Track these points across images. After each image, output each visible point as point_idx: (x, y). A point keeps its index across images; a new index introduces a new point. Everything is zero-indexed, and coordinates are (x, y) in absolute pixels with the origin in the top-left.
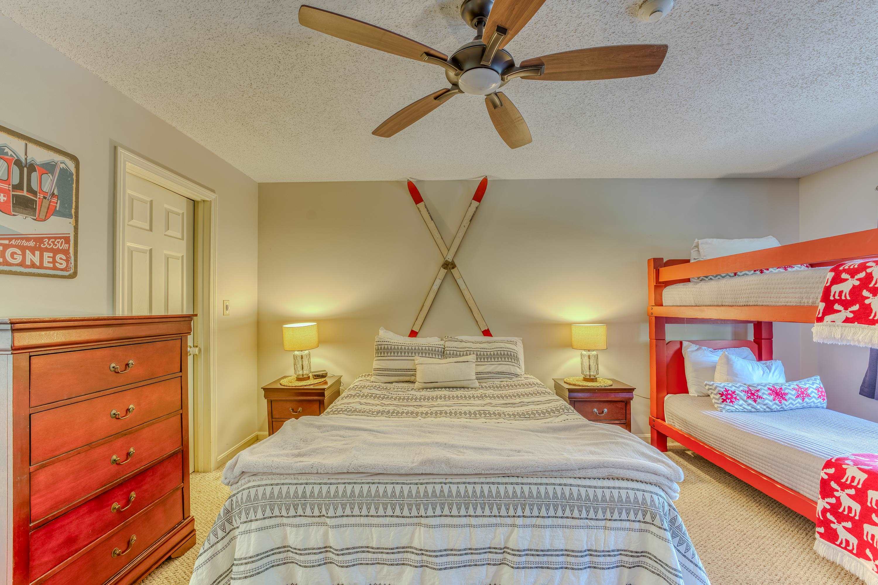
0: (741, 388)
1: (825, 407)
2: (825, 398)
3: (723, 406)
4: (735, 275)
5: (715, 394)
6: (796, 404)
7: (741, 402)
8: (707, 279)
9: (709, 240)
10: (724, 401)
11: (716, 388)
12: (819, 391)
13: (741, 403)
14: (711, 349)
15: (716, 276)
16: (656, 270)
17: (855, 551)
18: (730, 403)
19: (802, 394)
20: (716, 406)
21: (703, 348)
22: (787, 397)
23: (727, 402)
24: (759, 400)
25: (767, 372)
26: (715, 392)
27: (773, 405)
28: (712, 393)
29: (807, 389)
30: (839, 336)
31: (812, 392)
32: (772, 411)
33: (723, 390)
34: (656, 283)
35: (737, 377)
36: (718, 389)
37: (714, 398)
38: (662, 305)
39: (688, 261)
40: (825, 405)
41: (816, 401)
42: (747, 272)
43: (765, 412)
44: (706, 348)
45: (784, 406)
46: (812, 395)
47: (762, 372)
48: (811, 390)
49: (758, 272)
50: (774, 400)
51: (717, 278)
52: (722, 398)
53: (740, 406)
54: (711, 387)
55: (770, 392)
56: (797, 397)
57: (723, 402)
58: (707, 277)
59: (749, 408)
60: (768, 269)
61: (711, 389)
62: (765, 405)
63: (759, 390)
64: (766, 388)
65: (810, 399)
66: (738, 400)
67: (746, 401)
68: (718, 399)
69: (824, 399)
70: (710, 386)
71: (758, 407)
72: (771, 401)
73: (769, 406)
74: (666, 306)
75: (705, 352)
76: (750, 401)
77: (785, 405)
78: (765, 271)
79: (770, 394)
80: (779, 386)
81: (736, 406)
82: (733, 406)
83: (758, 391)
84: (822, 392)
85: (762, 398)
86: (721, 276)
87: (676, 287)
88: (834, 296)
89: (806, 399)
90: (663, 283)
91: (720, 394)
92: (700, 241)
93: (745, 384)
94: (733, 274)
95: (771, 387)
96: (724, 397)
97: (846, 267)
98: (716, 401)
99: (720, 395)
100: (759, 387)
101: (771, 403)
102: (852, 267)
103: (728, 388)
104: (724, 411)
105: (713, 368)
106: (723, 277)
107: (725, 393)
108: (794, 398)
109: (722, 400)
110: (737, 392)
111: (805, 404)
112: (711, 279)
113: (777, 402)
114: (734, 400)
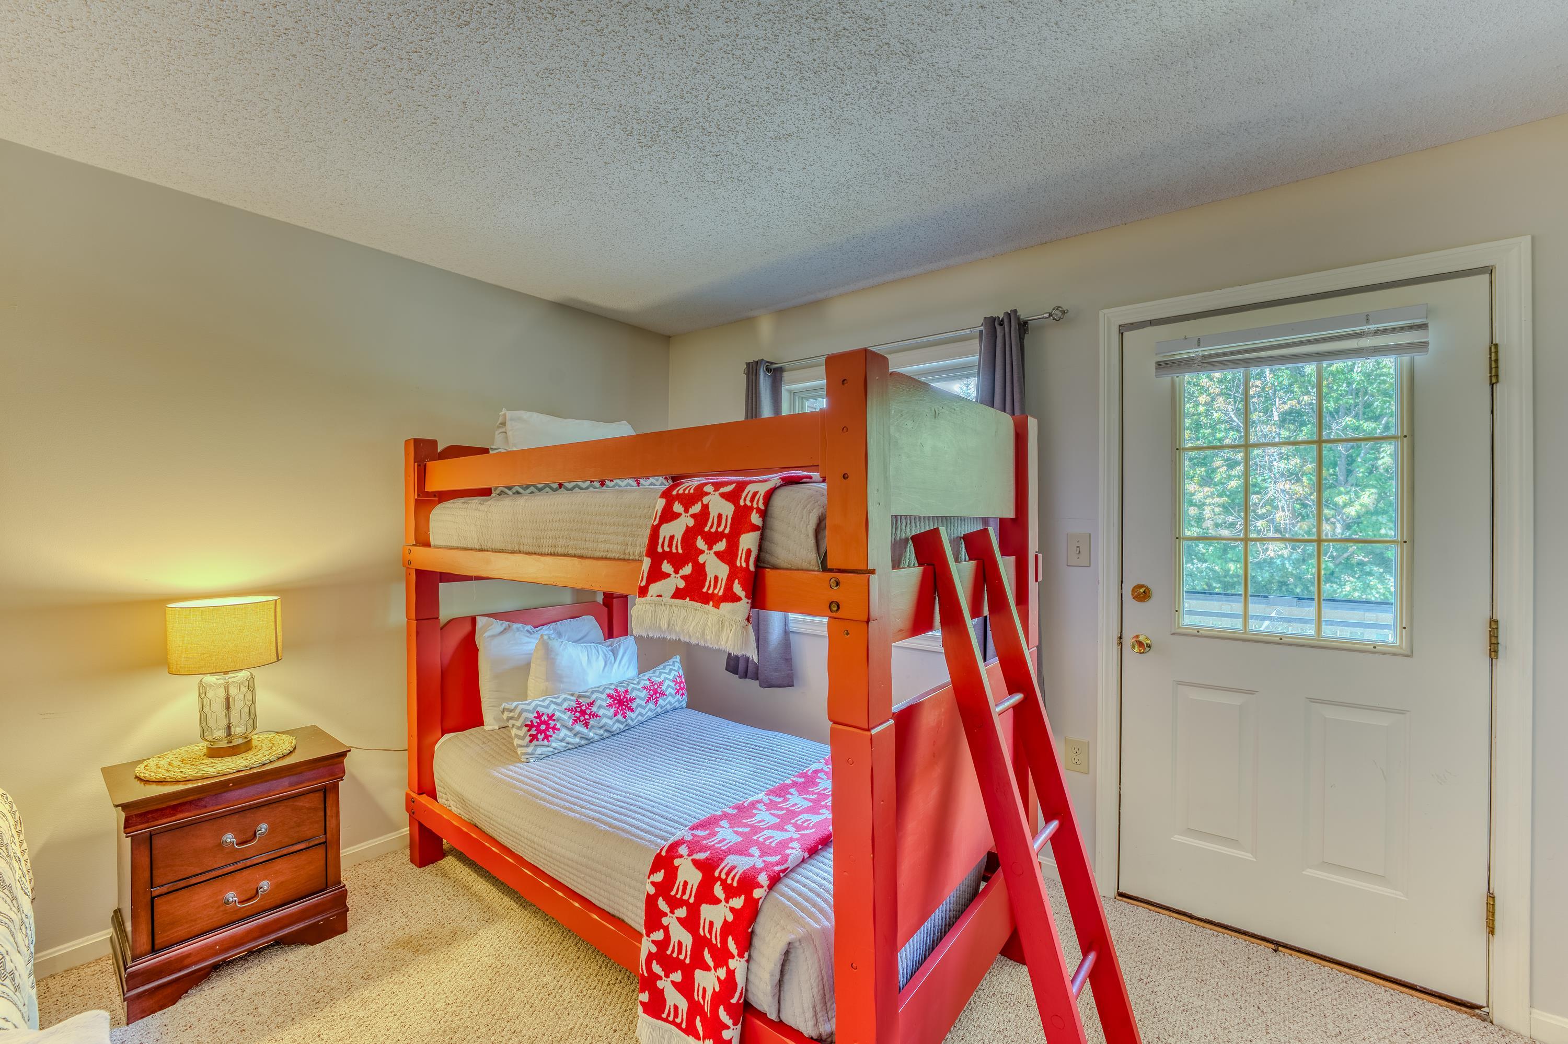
0: (565, 705)
1: (685, 705)
2: (685, 691)
3: (530, 750)
4: (560, 488)
5: (519, 728)
6: (647, 713)
7: (564, 732)
8: (510, 493)
9: (526, 415)
10: (534, 737)
11: (520, 715)
12: (676, 682)
13: (563, 736)
14: (529, 627)
15: (528, 487)
16: (419, 465)
17: (684, 1026)
18: (543, 740)
19: (655, 693)
20: (519, 751)
21: (515, 626)
22: (634, 706)
23: (538, 740)
24: (592, 722)
25: (611, 663)
26: (518, 724)
27: (614, 724)
28: (513, 726)
29: (661, 683)
30: (666, 626)
31: (669, 686)
32: (613, 734)
33: (531, 716)
34: (419, 495)
35: (561, 682)
36: (525, 715)
37: (517, 736)
38: (428, 545)
39: (485, 451)
40: (684, 704)
41: (673, 701)
42: (580, 484)
43: (603, 739)
44: (520, 625)
45: (629, 721)
46: (667, 693)
47: (602, 663)
48: (667, 682)
49: (597, 484)
50: (616, 715)
51: (529, 491)
52: (531, 732)
53: (561, 741)
54: (511, 714)
55: (610, 701)
56: (648, 701)
57: (531, 741)
58: (510, 488)
59: (577, 740)
60: (611, 481)
61: (512, 718)
62: (601, 728)
63: (594, 701)
64: (604, 696)
65: (664, 700)
66: (558, 729)
67: (570, 730)
68: (523, 738)
69: (683, 694)
70: (511, 711)
71: (591, 734)
72: (611, 718)
73: (608, 728)
74: (435, 547)
75: (517, 634)
76: (579, 727)
77: (632, 720)
78: (608, 482)
79: (610, 705)
80: (624, 687)
81: (554, 745)
82: (548, 746)
83: (591, 704)
84: (681, 682)
85: (597, 716)
86: (536, 488)
87: (452, 505)
88: (663, 546)
89: (661, 702)
90: (434, 494)
91: (526, 726)
92: (509, 414)
93: (572, 695)
94: (555, 486)
95: (612, 692)
96: (533, 732)
97: (681, 492)
98: (520, 742)
99: (527, 728)
100: (594, 696)
101: (610, 722)
102: (687, 492)
103: (541, 710)
104: (532, 760)
105: (525, 668)
106: (540, 490)
107: (535, 721)
108: (643, 703)
109: (530, 738)
110: (558, 714)
111: (659, 710)
112: (518, 493)
113: (620, 717)
114: (550, 732)
